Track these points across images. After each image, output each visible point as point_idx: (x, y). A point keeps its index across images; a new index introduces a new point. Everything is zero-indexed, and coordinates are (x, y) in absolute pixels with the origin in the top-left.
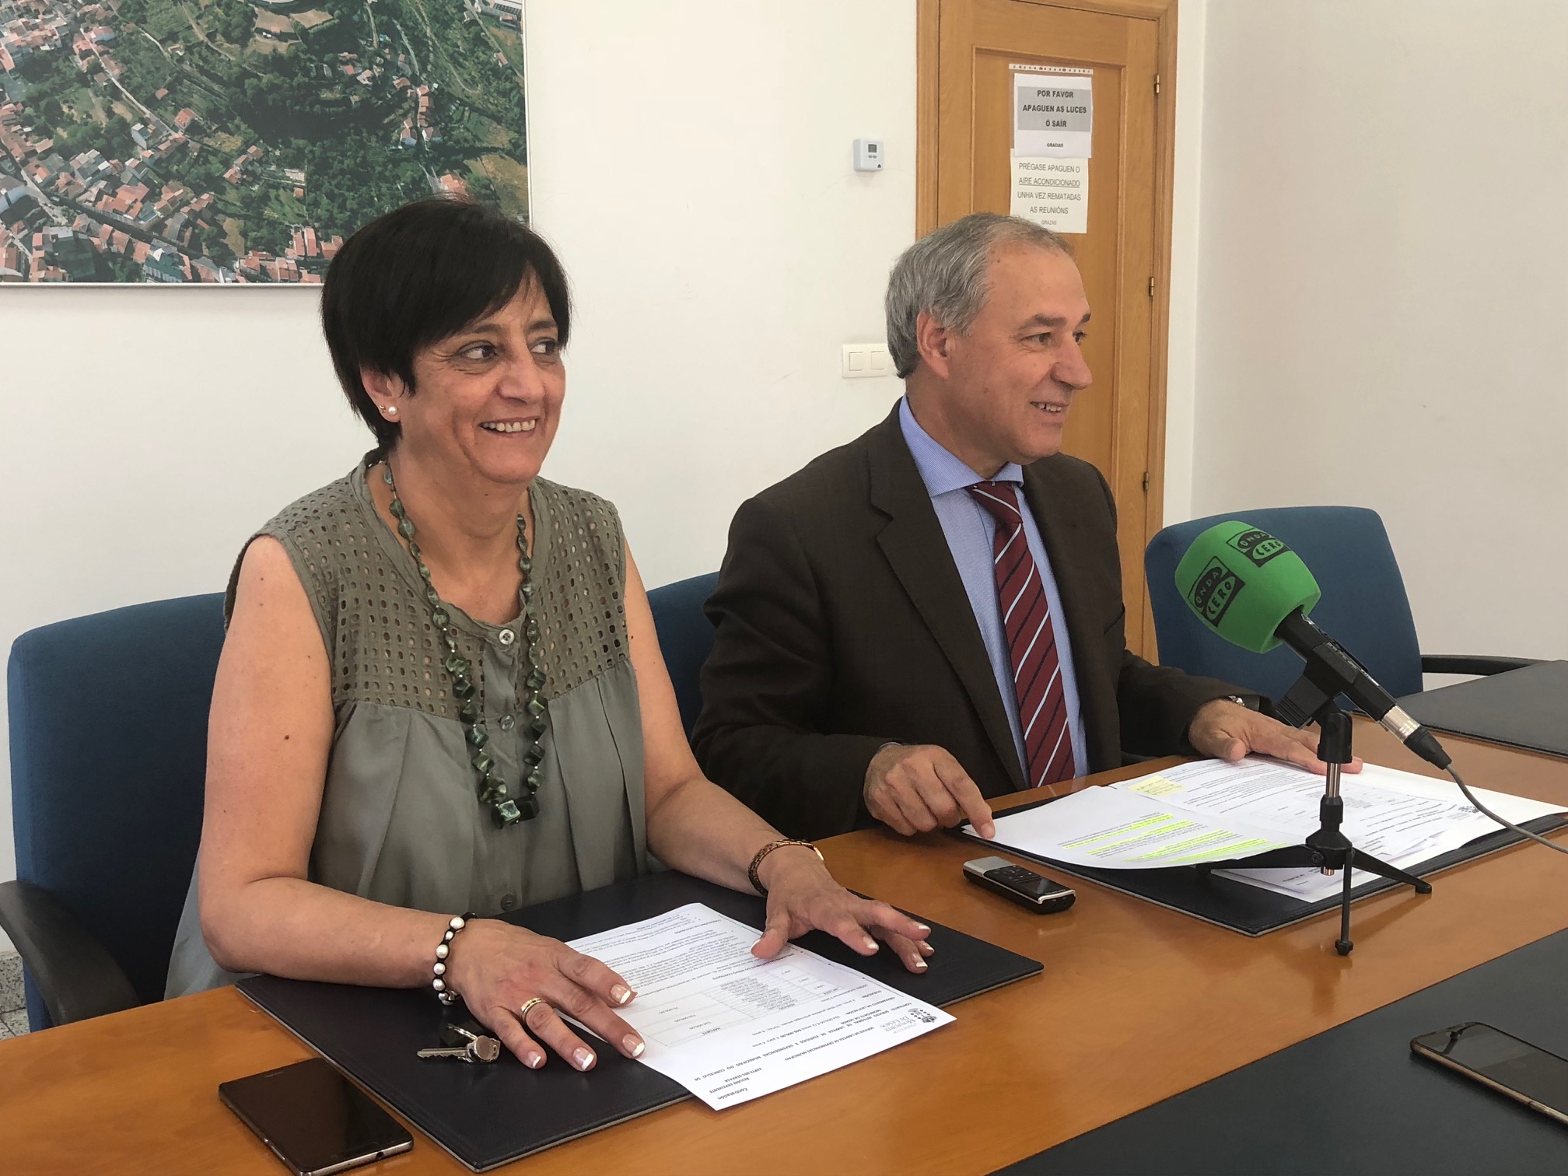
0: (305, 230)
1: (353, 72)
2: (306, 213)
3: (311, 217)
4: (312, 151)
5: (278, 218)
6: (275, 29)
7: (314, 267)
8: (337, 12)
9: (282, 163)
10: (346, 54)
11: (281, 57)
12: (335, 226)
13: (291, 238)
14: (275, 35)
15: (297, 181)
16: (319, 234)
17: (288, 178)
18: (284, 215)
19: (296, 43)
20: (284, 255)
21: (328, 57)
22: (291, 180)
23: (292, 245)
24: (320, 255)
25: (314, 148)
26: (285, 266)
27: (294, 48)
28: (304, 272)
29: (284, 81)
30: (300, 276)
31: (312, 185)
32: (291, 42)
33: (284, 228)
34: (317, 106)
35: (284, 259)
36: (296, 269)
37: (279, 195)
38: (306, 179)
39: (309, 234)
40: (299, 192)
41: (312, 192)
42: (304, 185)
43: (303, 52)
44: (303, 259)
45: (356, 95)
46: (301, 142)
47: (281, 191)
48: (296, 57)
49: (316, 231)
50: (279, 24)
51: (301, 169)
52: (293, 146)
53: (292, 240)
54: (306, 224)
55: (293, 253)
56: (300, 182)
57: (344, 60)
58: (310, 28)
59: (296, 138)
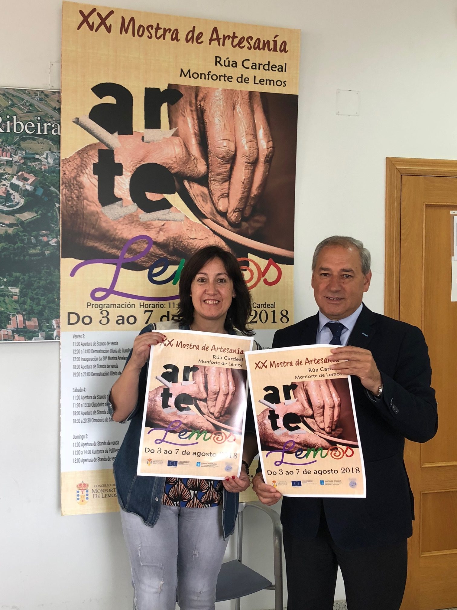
0: (17, 316)
1: (47, 240)
2: (18, 308)
3: (21, 309)
4: (23, 278)
5: (4, 311)
6: (7, 222)
7: (21, 333)
8: (40, 212)
9: (7, 284)
10: (44, 231)
11: (9, 235)
12: (34, 313)
13: (10, 319)
14: (7, 225)
15: (15, 293)
16: (25, 317)
17: (10, 292)
18: (7, 309)
19: (17, 228)
20: (6, 328)
21: (34, 233)
22: (11, 292)
23: (11, 323)
24: (25, 327)
25: (25, 277)
26: (6, 333)
27: (16, 230)
28: (16, 336)
29: (10, 246)
30: (14, 337)
31: (22, 294)
32: (15, 227)
33: (7, 315)
34: (27, 257)
35: (6, 330)
36: (12, 334)
37: (5, 300)
38: (20, 291)
39: (20, 317)
40: (15, 298)
41: (22, 297)
42: (18, 294)
43: (21, 232)
44: (16, 329)
45: (48, 250)
46: (18, 274)
47: (6, 298)
48: (16, 235)
49: (23, 316)
50: (9, 220)
51: (17, 287)
52: (13, 276)
53: (10, 321)
54: (18, 313)
55: (11, 327)
56: (17, 293)
57: (42, 234)
58: (25, 221)
59: (15, 272)
